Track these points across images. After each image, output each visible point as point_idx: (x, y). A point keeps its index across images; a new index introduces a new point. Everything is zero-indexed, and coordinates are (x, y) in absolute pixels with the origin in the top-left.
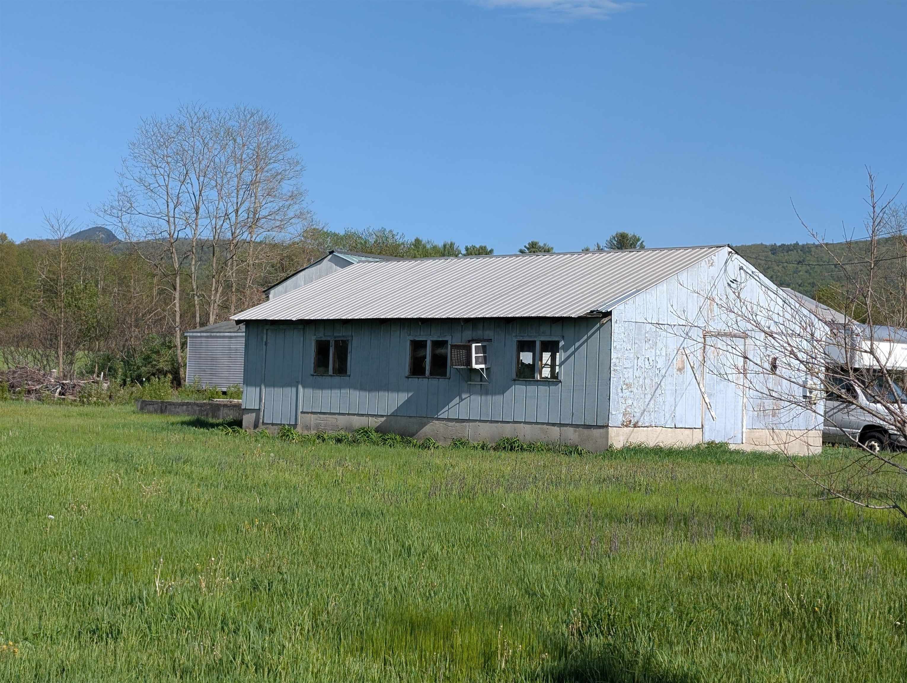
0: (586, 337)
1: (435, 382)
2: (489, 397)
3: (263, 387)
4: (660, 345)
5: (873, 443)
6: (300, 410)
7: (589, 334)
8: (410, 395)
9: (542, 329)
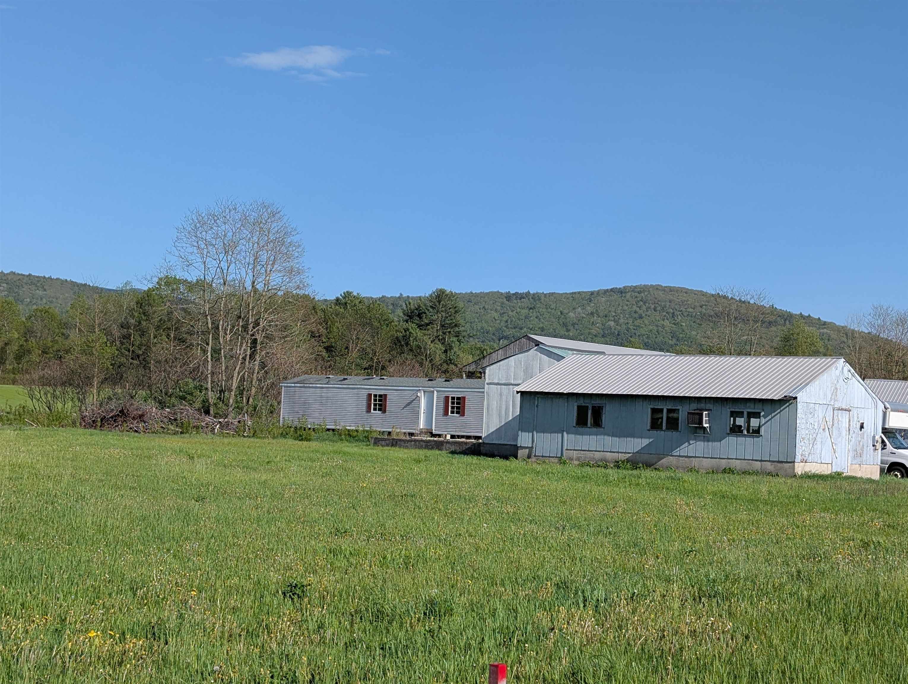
0: (779, 410)
1: (669, 433)
2: (710, 443)
3: (535, 433)
4: (816, 416)
5: (896, 473)
6: (565, 448)
7: (782, 408)
8: (651, 440)
9: (748, 404)
